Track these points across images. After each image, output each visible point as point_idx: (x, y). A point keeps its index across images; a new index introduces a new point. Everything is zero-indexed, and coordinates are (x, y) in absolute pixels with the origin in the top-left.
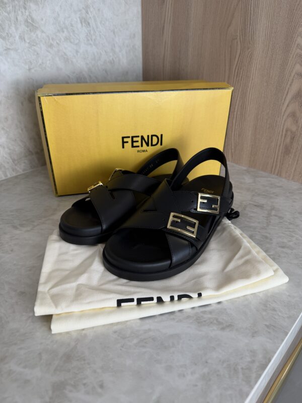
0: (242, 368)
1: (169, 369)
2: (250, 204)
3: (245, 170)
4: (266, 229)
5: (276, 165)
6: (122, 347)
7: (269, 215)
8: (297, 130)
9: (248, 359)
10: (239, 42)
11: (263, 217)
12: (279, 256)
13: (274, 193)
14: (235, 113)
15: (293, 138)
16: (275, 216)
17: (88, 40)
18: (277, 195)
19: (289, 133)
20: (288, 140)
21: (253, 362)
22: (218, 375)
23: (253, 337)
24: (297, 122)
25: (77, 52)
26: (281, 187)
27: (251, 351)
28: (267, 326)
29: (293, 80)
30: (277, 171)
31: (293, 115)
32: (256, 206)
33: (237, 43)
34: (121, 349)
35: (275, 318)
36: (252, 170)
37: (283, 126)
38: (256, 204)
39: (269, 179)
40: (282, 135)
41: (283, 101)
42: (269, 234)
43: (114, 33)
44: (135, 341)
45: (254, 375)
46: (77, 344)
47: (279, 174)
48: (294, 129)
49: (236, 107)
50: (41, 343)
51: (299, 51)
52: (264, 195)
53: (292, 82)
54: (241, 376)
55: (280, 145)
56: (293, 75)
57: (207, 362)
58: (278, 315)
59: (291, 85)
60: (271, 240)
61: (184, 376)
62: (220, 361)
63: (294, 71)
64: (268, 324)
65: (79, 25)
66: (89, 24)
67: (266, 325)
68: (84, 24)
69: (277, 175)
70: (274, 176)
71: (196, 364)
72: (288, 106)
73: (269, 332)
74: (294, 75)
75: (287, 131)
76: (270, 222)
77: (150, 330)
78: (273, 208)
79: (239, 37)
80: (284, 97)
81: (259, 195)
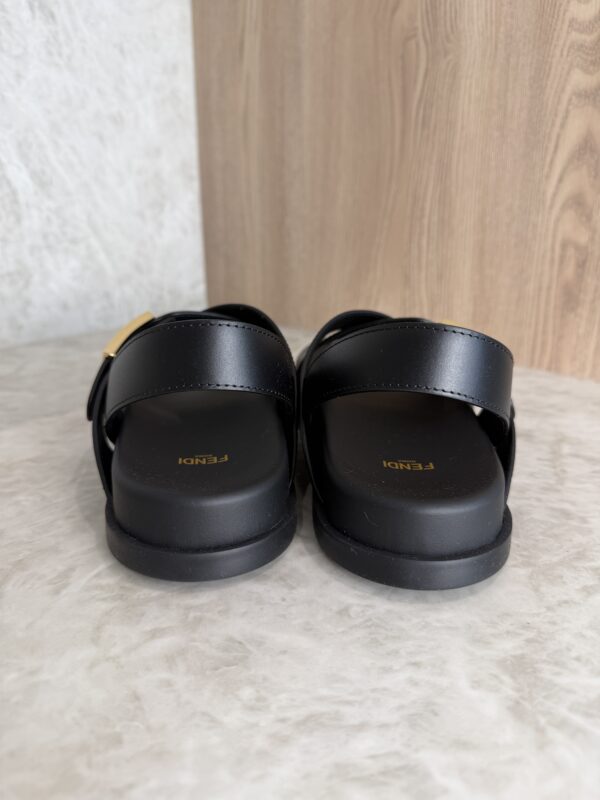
5: (544, 344)
7: (555, 456)
8: (592, 239)
10: (422, 44)
14: (426, 221)
15: (581, 265)
17: (50, 53)
18: (561, 410)
19: (571, 252)
20: (570, 271)
24: (589, 218)
25: (19, 76)
26: (567, 393)
29: (567, 111)
30: (546, 359)
31: (577, 202)
33: (417, 45)
37: (554, 236)
40: (552, 260)
41: (546, 169)
42: (573, 503)
43: (122, 51)
47: (555, 367)
48: (583, 238)
49: (428, 205)
51: (575, 36)
53: (566, 117)
55: (549, 288)
56: (565, 98)
59: (563, 126)
60: (584, 521)
63: (569, 89)
65: (26, 14)
66: (52, 16)
68: (38, 13)
69: (549, 369)
72: (560, 180)
74: (570, 100)
75: (564, 246)
76: (564, 471)
78: (561, 439)
79: (420, 31)
80: (548, 159)
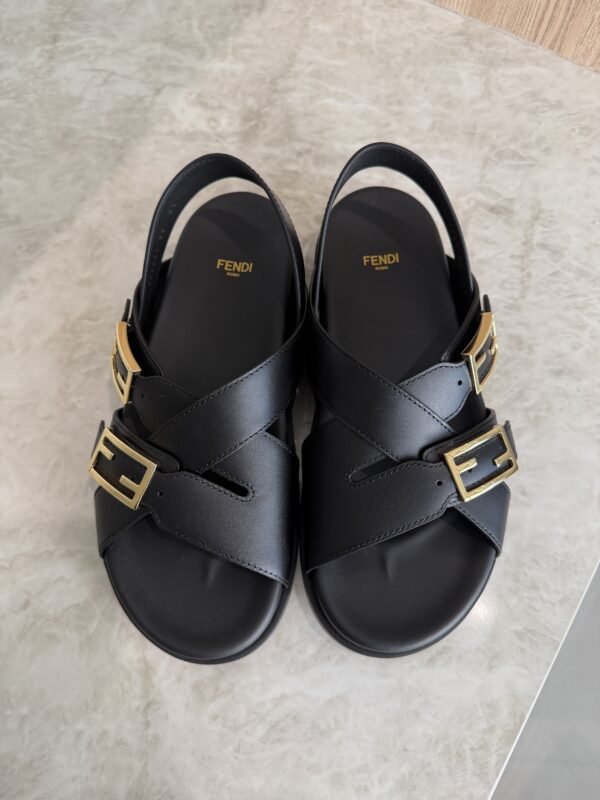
0: (472, 749)
1: (337, 780)
2: (479, 204)
3: (460, 33)
4: (519, 309)
5: (552, 20)
6: (238, 751)
7: (528, 245)
9: (484, 725)
11: (512, 257)
12: (549, 409)
13: (541, 140)
16: (543, 246)
18: (547, 151)
21: (491, 729)
22: (428, 774)
23: (491, 668)
26: (559, 105)
27: (488, 705)
28: (520, 635)
30: (551, 36)
32: (493, 209)
34: (236, 757)
35: (535, 610)
36: (481, 26)
38: (493, 202)
39: (529, 69)
42: (528, 326)
44: (261, 731)
45: (494, 759)
46: (146, 764)
50: (74, 779)
52: (515, 155)
54: (469, 764)
57: (405, 750)
58: (542, 599)
60: (531, 350)
61: (367, 790)
62: (430, 741)
64: (519, 627)
67: (516, 632)
70: (541, 52)
71: (386, 760)
73: (523, 650)
77: (283, 697)
78: (537, 214)
81: (500, 155)
